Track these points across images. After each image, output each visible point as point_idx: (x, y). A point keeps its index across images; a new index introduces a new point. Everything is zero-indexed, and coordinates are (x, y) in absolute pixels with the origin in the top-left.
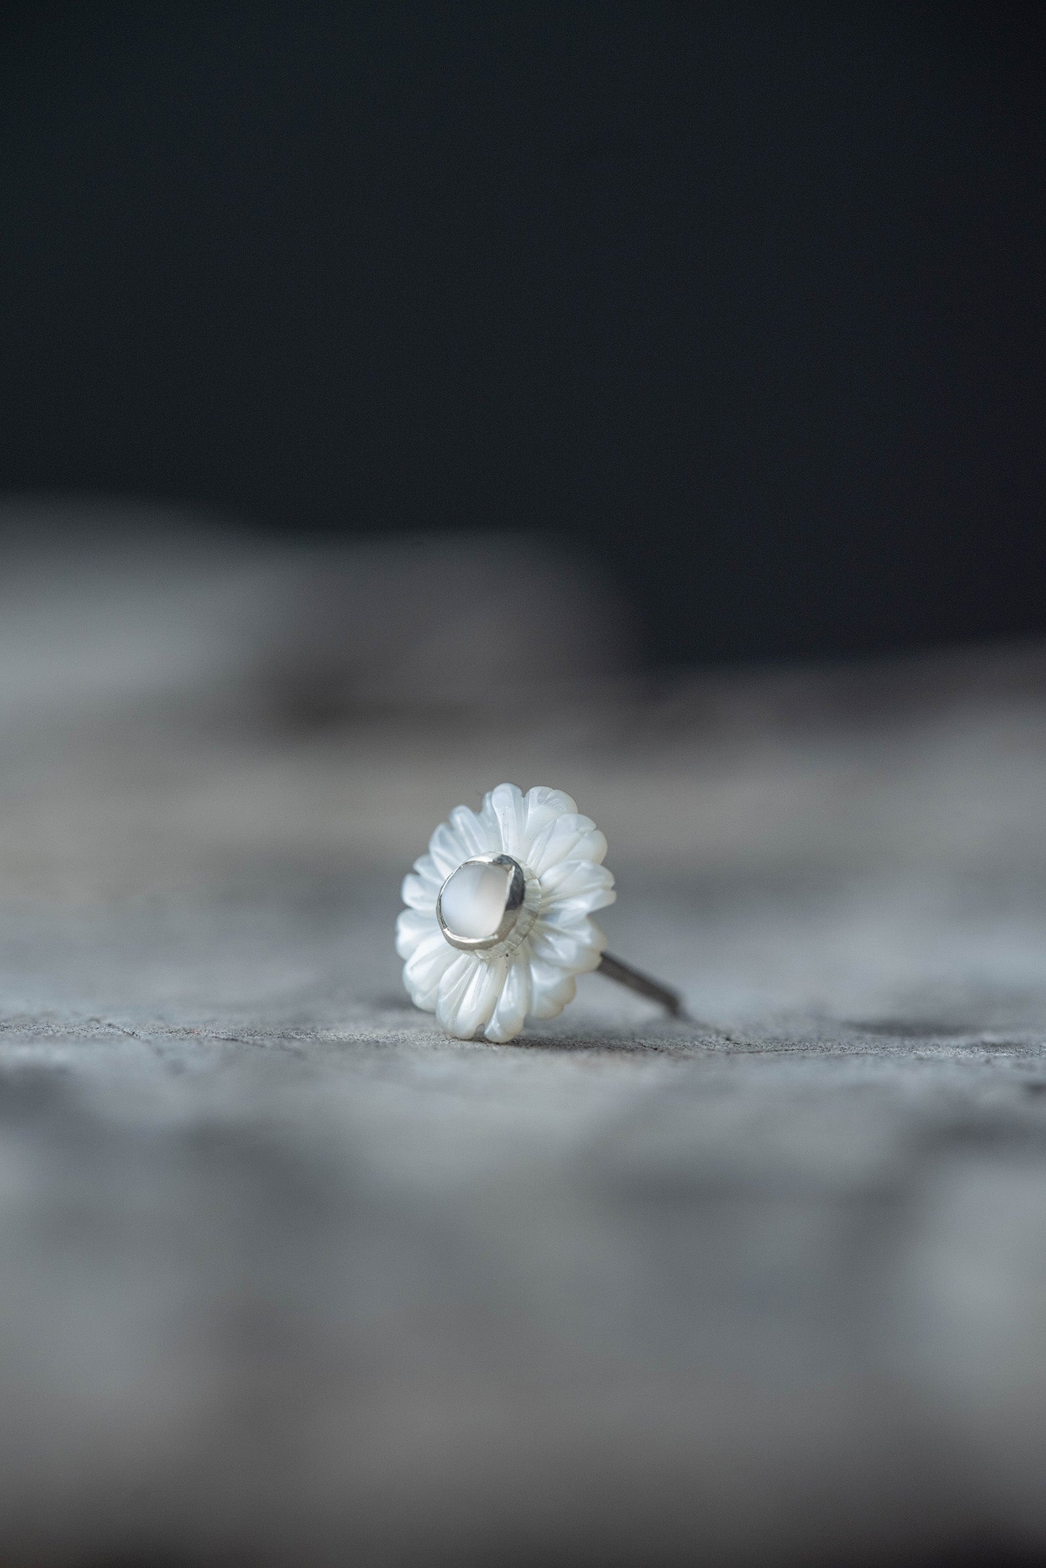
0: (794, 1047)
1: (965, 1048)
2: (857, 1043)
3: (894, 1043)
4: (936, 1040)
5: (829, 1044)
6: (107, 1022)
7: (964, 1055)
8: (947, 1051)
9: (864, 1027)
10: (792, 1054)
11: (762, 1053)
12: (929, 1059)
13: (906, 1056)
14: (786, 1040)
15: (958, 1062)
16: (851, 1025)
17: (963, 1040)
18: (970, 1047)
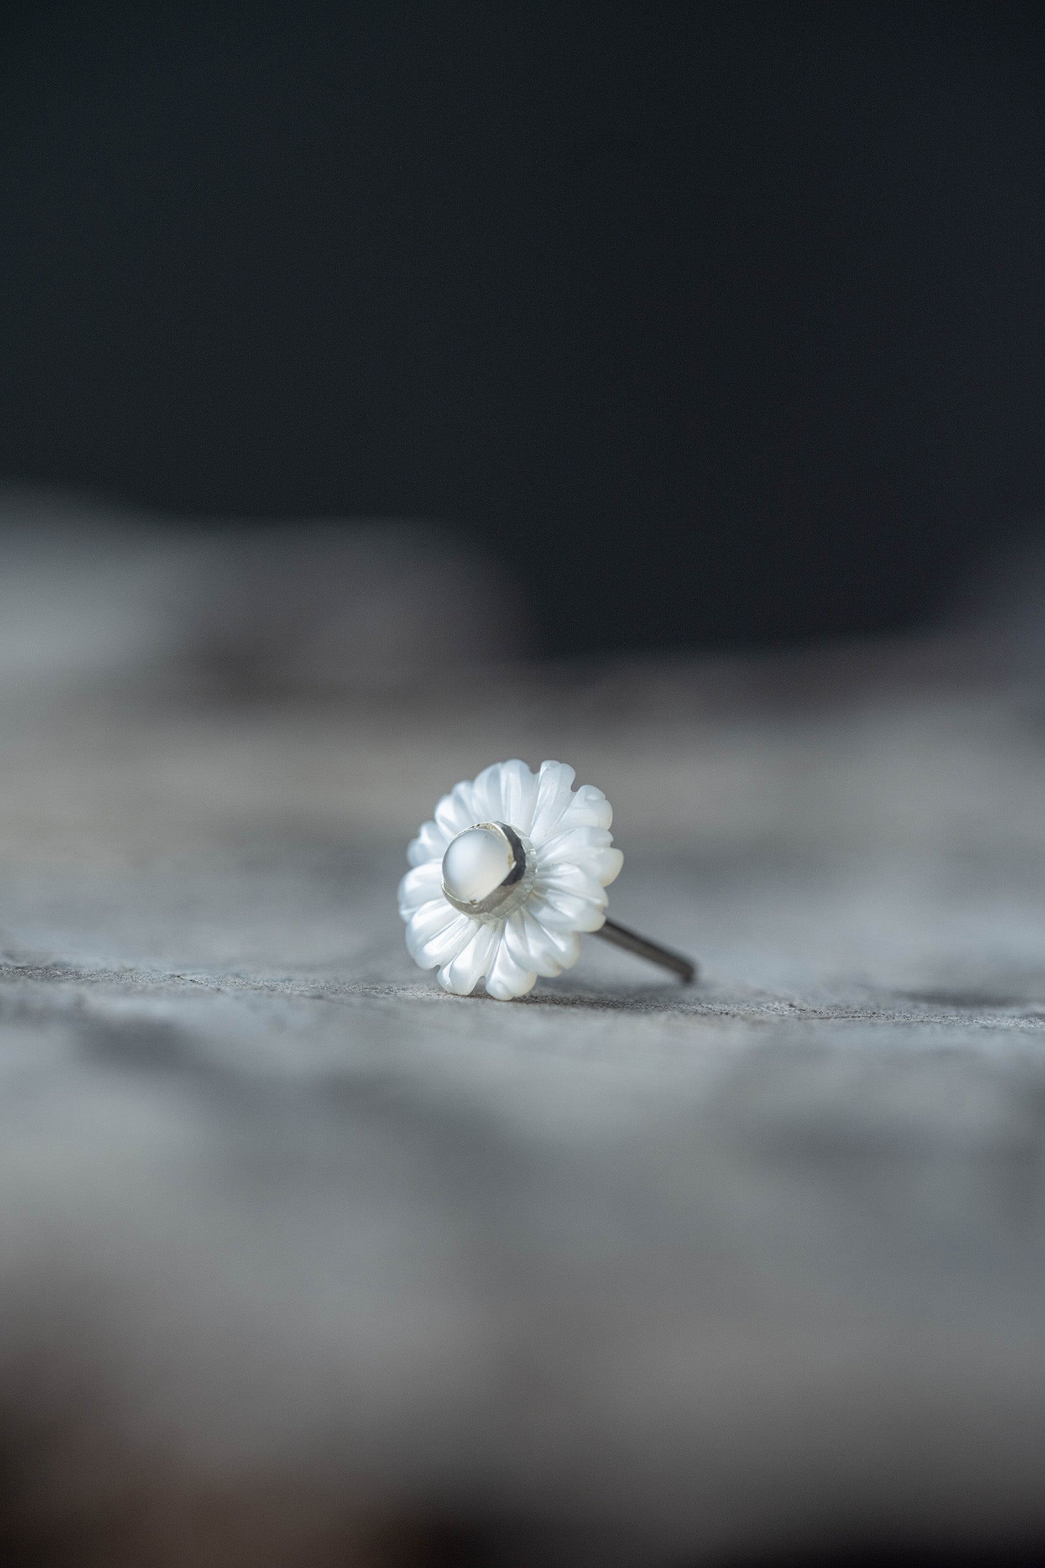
0: (858, 1014)
1: (1022, 1018)
2: (916, 1011)
3: (951, 1012)
4: (987, 1011)
5: (890, 1012)
6: (188, 978)
7: (1024, 1024)
8: (1005, 1019)
9: (915, 997)
10: (860, 1021)
11: (832, 1020)
12: (994, 1028)
13: (969, 1025)
14: (848, 1007)
15: (1022, 1030)
16: (899, 994)
17: (1015, 1011)
18: (1026, 1017)
